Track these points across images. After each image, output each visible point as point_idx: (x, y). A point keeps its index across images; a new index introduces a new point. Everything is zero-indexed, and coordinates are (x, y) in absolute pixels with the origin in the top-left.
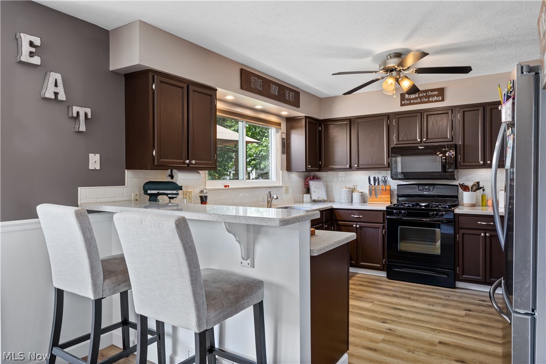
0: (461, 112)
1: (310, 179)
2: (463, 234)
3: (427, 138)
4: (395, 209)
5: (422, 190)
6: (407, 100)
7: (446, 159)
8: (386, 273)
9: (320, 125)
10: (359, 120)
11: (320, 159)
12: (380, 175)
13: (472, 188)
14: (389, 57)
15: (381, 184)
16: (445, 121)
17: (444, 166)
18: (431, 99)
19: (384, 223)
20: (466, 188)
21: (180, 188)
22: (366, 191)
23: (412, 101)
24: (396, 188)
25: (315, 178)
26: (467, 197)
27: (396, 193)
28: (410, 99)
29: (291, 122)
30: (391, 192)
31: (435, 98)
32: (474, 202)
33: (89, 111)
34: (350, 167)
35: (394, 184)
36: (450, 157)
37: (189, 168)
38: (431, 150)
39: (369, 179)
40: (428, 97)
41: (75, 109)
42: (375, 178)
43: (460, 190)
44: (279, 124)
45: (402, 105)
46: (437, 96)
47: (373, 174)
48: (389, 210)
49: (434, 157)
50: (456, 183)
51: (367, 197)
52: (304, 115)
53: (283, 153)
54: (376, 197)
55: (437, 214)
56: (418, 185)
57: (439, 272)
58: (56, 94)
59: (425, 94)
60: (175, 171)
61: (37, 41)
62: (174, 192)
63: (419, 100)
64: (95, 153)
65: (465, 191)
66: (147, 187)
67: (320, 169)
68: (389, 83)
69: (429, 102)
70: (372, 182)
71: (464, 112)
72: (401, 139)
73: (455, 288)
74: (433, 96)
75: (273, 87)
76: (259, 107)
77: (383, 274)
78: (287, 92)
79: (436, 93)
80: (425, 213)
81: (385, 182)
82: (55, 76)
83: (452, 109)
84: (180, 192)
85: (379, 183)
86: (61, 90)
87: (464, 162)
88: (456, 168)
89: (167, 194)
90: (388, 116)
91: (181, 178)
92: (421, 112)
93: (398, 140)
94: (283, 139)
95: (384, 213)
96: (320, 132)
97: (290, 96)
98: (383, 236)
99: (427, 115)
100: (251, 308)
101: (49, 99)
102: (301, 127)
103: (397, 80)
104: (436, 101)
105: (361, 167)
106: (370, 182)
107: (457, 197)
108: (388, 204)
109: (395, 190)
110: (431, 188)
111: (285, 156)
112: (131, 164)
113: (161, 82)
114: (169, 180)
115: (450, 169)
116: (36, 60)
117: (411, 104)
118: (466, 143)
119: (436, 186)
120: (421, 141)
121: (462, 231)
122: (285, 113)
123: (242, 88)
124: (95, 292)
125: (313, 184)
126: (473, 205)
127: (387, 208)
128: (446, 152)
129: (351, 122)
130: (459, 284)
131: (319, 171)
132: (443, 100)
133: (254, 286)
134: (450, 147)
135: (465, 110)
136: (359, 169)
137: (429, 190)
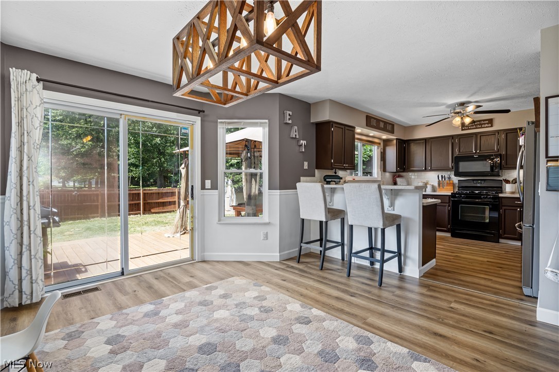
0: (505, 133)
1: (397, 177)
2: (505, 210)
3: (480, 151)
4: (457, 194)
5: (476, 183)
6: (466, 126)
7: (493, 163)
8: (450, 234)
9: (405, 143)
10: (431, 140)
11: (404, 164)
12: (446, 174)
13: (512, 181)
14: (457, 106)
15: (446, 179)
16: (493, 139)
17: (492, 167)
18: (483, 126)
19: (449, 202)
20: (507, 182)
21: (341, 178)
22: (436, 184)
23: (470, 128)
24: (457, 182)
25: (399, 176)
26: (508, 188)
27: (457, 185)
28: (468, 126)
29: (386, 142)
30: (454, 185)
31: (487, 125)
32: (514, 191)
33: (305, 142)
34: (425, 169)
35: (455, 179)
36: (496, 162)
37: (345, 169)
38: (483, 158)
39: (438, 176)
40: (482, 124)
41: (301, 141)
42: (442, 176)
43: (504, 183)
44: (380, 144)
45: (462, 130)
46: (487, 124)
47: (440, 174)
48: (453, 195)
49: (485, 162)
50: (501, 179)
51: (436, 188)
52: (396, 138)
53: (381, 160)
54: (443, 188)
55: (486, 197)
56: (473, 180)
57: (488, 233)
58: (296, 135)
59: (479, 123)
60: (337, 170)
61: (291, 113)
62: (339, 180)
63: (475, 127)
64: (306, 161)
65: (507, 183)
66: (326, 177)
67: (404, 170)
68: (457, 120)
69: (482, 128)
70: (440, 179)
71: (507, 134)
72: (461, 151)
73: (499, 243)
74: (485, 124)
75: (381, 123)
76: (371, 135)
77: (449, 235)
78: (388, 125)
79: (487, 122)
80: (478, 196)
81: (449, 178)
82: (296, 127)
83: (498, 132)
84: (341, 180)
85: (445, 179)
86: (297, 133)
87: (506, 165)
88: (501, 169)
89: (335, 181)
90: (452, 137)
91: (341, 173)
92: (476, 134)
93: (460, 152)
94: (381, 152)
95: (449, 198)
96: (405, 148)
97: (389, 127)
98: (449, 211)
99: (480, 136)
100: (396, 226)
101: (293, 138)
102: (393, 145)
103: (462, 118)
104: (487, 127)
105: (433, 169)
106: (438, 178)
107: (501, 187)
108: (452, 192)
109: (456, 183)
110: (483, 182)
111: (382, 162)
112: (319, 167)
113: (335, 127)
114: (334, 174)
115: (495, 170)
116: (290, 122)
117: (469, 129)
118: (508, 153)
119: (486, 181)
120: (476, 152)
121: (504, 208)
122: (384, 137)
123: (367, 125)
124: (326, 218)
125: (398, 180)
126: (513, 193)
127: (452, 194)
128: (493, 159)
129: (426, 141)
130: (501, 241)
131: (404, 171)
132: (492, 126)
133: (398, 217)
134: (497, 156)
135: (508, 132)
136: (431, 170)
137: (481, 183)
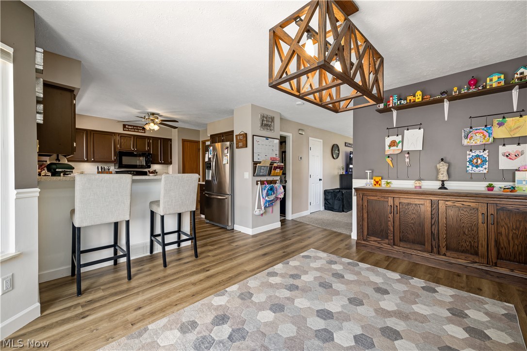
0: (152, 139)
3: (137, 149)
6: (127, 128)
12: (106, 166)
17: (146, 162)
28: (129, 128)
34: (87, 160)
38: (139, 155)
39: (98, 168)
40: (138, 130)
42: (102, 167)
45: (124, 130)
47: (101, 165)
50: (146, 170)
59: (136, 128)
63: (133, 130)
69: (138, 132)
70: (99, 170)
74: (140, 130)
79: (142, 129)
81: (109, 169)
83: (148, 137)
85: (105, 170)
90: (115, 134)
92: (133, 136)
93: (121, 148)
99: (137, 138)
104: (142, 132)
105: (96, 160)
115: (148, 164)
117: (129, 131)
120: (134, 150)
132: (145, 133)
